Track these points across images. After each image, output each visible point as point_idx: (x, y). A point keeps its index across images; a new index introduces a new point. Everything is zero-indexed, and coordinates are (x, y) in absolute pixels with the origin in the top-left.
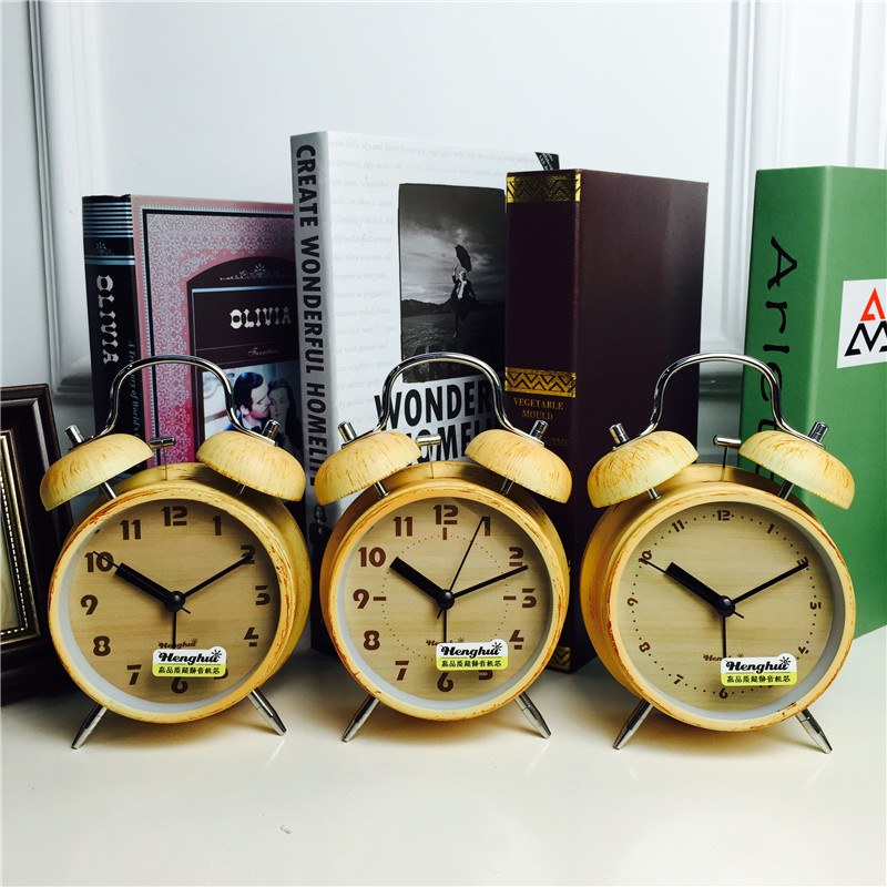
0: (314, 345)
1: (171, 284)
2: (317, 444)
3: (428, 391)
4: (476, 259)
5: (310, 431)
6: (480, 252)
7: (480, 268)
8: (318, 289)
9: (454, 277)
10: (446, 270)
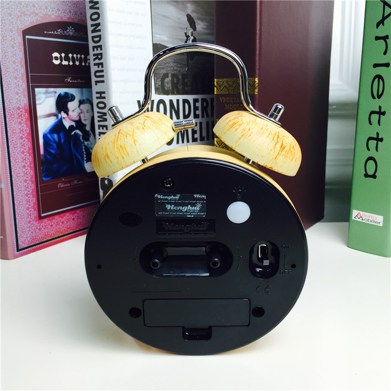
0: (99, 67)
1: (11, 31)
2: (103, 129)
3: (171, 101)
4: (199, 24)
5: (99, 121)
6: (202, 20)
7: (202, 30)
8: (99, 30)
9: (186, 33)
10: (181, 28)
